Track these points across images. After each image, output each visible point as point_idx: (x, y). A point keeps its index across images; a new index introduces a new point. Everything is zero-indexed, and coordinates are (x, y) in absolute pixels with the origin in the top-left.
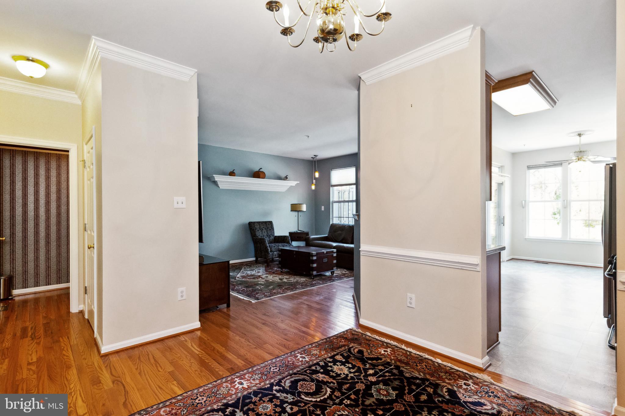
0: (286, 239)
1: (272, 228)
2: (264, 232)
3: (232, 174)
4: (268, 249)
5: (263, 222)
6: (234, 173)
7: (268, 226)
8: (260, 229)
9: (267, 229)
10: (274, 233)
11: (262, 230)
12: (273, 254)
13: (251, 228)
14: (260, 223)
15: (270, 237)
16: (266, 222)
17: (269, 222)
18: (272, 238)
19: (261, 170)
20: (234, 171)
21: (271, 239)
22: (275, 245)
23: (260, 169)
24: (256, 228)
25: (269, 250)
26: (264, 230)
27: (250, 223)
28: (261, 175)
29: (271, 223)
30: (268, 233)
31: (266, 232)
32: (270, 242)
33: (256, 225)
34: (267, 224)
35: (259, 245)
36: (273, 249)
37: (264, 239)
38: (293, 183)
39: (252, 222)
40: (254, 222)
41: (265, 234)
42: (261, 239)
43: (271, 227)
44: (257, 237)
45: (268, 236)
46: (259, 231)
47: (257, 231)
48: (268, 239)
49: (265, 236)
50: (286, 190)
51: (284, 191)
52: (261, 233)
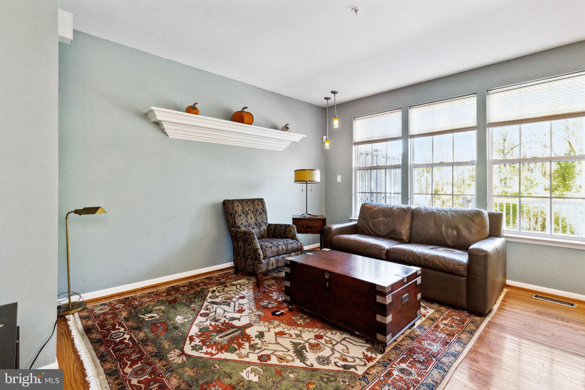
0: (290, 231)
1: (263, 211)
2: (249, 218)
3: (192, 109)
4: (259, 255)
5: (249, 200)
6: (196, 109)
7: (257, 207)
8: (243, 213)
9: (255, 212)
10: (267, 220)
11: (248, 214)
12: (268, 264)
13: (227, 212)
14: (244, 202)
15: (261, 226)
16: (253, 201)
17: (259, 199)
18: (264, 227)
19: (245, 110)
20: (196, 106)
21: (262, 229)
22: (272, 243)
23: (244, 108)
24: (236, 212)
25: (262, 257)
26: (251, 215)
27: (225, 203)
28: (246, 118)
29: (261, 200)
30: (256, 220)
31: (253, 218)
32: (261, 237)
33: (236, 205)
34: (256, 204)
35: (241, 244)
36: (269, 253)
37: (251, 234)
38: (297, 137)
39: (228, 201)
40: (233, 201)
41: (253, 221)
42: (245, 233)
43: (262, 209)
44: (239, 227)
45: (256, 225)
46: (241, 217)
47: (238, 217)
48: (258, 231)
49: (252, 225)
50: (285, 148)
51: (282, 149)
52: (245, 221)
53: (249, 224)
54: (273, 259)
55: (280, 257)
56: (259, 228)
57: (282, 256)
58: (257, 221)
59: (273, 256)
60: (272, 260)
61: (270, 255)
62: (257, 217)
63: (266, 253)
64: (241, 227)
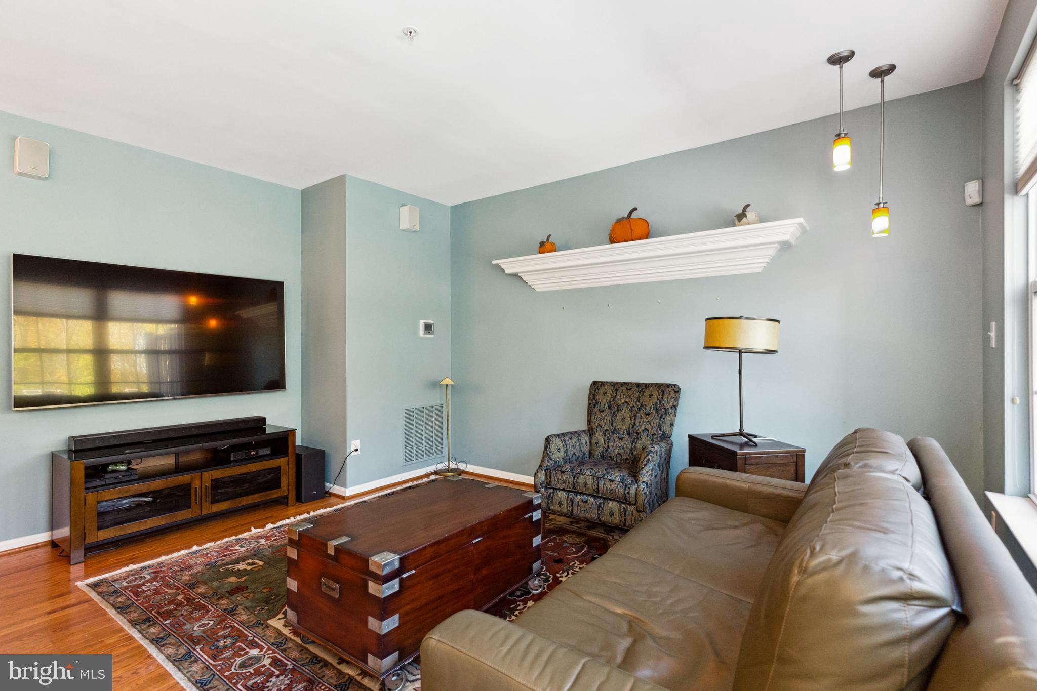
11: (618, 410)
15: (638, 437)
17: (668, 386)
20: (550, 239)
23: (633, 210)
24: (596, 403)
26: (625, 413)
27: (592, 386)
28: (635, 230)
29: (673, 390)
31: (628, 421)
33: (601, 391)
36: (555, 481)
41: (623, 428)
44: (592, 431)
46: (603, 414)
47: (598, 413)
48: (629, 446)
49: (621, 433)
50: (764, 265)
51: (758, 268)
52: (608, 422)
53: (615, 429)
54: (561, 494)
55: (579, 497)
56: (633, 442)
57: (585, 498)
58: (633, 426)
59: (564, 490)
60: (559, 495)
61: (559, 486)
62: (637, 420)
63: (550, 478)
64: (596, 430)
